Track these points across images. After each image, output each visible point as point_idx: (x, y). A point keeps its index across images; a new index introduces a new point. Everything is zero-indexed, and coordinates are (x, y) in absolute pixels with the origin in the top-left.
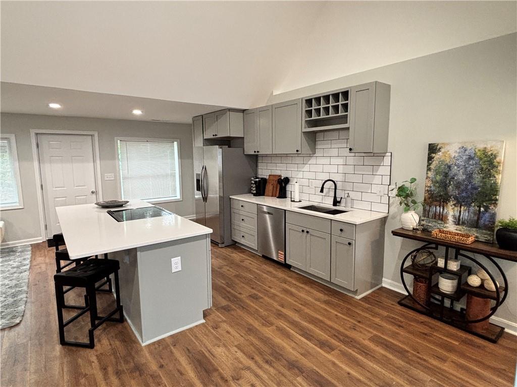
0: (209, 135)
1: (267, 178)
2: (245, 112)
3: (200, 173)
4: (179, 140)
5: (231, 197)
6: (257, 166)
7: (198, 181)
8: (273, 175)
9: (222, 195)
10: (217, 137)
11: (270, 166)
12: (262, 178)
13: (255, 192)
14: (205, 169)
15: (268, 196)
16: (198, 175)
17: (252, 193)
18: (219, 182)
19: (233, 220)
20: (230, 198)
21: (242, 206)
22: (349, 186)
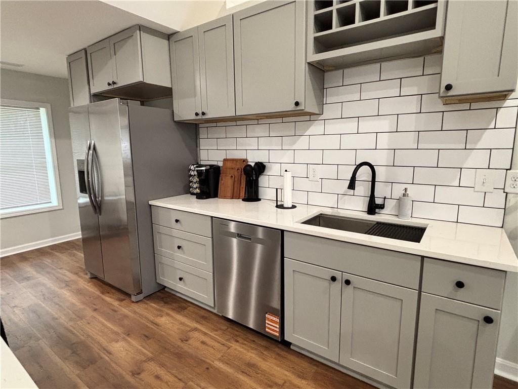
0: (100, 86)
1: (221, 164)
2: (173, 39)
3: (83, 157)
4: (49, 106)
5: (151, 203)
6: (197, 145)
7: (81, 173)
8: (233, 160)
9: (133, 200)
10: (115, 86)
11: (224, 144)
12: (211, 166)
13: (198, 191)
14: (94, 148)
15: (225, 197)
16: (80, 162)
17: (193, 194)
18: (125, 175)
19: (158, 248)
20: (151, 205)
21: (177, 221)
22: (405, 175)
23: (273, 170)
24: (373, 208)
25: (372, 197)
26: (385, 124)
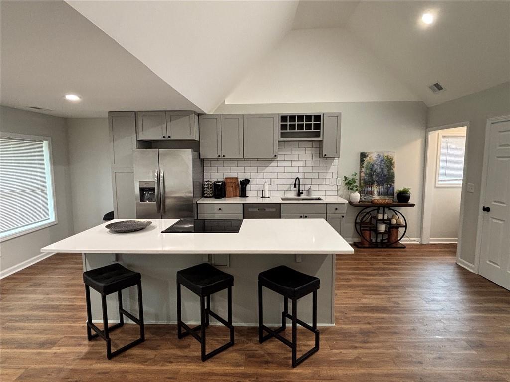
2: (202, 117)
4: (51, 139)
6: (203, 170)
8: (229, 178)
10: (169, 139)
15: (230, 197)
20: (197, 204)
21: (219, 209)
22: (308, 181)
23: (252, 182)
24: (299, 194)
25: (299, 190)
26: (301, 163)
